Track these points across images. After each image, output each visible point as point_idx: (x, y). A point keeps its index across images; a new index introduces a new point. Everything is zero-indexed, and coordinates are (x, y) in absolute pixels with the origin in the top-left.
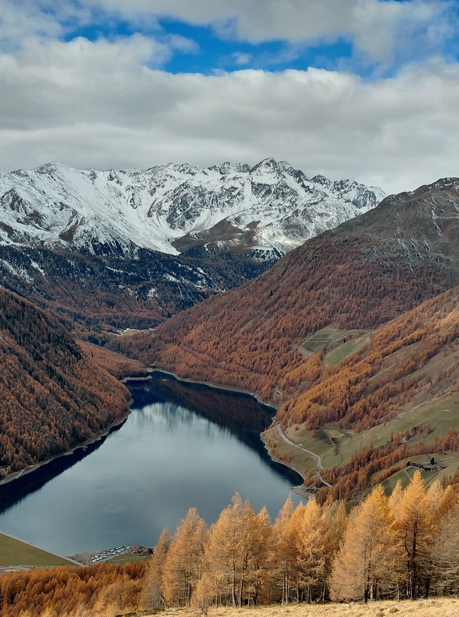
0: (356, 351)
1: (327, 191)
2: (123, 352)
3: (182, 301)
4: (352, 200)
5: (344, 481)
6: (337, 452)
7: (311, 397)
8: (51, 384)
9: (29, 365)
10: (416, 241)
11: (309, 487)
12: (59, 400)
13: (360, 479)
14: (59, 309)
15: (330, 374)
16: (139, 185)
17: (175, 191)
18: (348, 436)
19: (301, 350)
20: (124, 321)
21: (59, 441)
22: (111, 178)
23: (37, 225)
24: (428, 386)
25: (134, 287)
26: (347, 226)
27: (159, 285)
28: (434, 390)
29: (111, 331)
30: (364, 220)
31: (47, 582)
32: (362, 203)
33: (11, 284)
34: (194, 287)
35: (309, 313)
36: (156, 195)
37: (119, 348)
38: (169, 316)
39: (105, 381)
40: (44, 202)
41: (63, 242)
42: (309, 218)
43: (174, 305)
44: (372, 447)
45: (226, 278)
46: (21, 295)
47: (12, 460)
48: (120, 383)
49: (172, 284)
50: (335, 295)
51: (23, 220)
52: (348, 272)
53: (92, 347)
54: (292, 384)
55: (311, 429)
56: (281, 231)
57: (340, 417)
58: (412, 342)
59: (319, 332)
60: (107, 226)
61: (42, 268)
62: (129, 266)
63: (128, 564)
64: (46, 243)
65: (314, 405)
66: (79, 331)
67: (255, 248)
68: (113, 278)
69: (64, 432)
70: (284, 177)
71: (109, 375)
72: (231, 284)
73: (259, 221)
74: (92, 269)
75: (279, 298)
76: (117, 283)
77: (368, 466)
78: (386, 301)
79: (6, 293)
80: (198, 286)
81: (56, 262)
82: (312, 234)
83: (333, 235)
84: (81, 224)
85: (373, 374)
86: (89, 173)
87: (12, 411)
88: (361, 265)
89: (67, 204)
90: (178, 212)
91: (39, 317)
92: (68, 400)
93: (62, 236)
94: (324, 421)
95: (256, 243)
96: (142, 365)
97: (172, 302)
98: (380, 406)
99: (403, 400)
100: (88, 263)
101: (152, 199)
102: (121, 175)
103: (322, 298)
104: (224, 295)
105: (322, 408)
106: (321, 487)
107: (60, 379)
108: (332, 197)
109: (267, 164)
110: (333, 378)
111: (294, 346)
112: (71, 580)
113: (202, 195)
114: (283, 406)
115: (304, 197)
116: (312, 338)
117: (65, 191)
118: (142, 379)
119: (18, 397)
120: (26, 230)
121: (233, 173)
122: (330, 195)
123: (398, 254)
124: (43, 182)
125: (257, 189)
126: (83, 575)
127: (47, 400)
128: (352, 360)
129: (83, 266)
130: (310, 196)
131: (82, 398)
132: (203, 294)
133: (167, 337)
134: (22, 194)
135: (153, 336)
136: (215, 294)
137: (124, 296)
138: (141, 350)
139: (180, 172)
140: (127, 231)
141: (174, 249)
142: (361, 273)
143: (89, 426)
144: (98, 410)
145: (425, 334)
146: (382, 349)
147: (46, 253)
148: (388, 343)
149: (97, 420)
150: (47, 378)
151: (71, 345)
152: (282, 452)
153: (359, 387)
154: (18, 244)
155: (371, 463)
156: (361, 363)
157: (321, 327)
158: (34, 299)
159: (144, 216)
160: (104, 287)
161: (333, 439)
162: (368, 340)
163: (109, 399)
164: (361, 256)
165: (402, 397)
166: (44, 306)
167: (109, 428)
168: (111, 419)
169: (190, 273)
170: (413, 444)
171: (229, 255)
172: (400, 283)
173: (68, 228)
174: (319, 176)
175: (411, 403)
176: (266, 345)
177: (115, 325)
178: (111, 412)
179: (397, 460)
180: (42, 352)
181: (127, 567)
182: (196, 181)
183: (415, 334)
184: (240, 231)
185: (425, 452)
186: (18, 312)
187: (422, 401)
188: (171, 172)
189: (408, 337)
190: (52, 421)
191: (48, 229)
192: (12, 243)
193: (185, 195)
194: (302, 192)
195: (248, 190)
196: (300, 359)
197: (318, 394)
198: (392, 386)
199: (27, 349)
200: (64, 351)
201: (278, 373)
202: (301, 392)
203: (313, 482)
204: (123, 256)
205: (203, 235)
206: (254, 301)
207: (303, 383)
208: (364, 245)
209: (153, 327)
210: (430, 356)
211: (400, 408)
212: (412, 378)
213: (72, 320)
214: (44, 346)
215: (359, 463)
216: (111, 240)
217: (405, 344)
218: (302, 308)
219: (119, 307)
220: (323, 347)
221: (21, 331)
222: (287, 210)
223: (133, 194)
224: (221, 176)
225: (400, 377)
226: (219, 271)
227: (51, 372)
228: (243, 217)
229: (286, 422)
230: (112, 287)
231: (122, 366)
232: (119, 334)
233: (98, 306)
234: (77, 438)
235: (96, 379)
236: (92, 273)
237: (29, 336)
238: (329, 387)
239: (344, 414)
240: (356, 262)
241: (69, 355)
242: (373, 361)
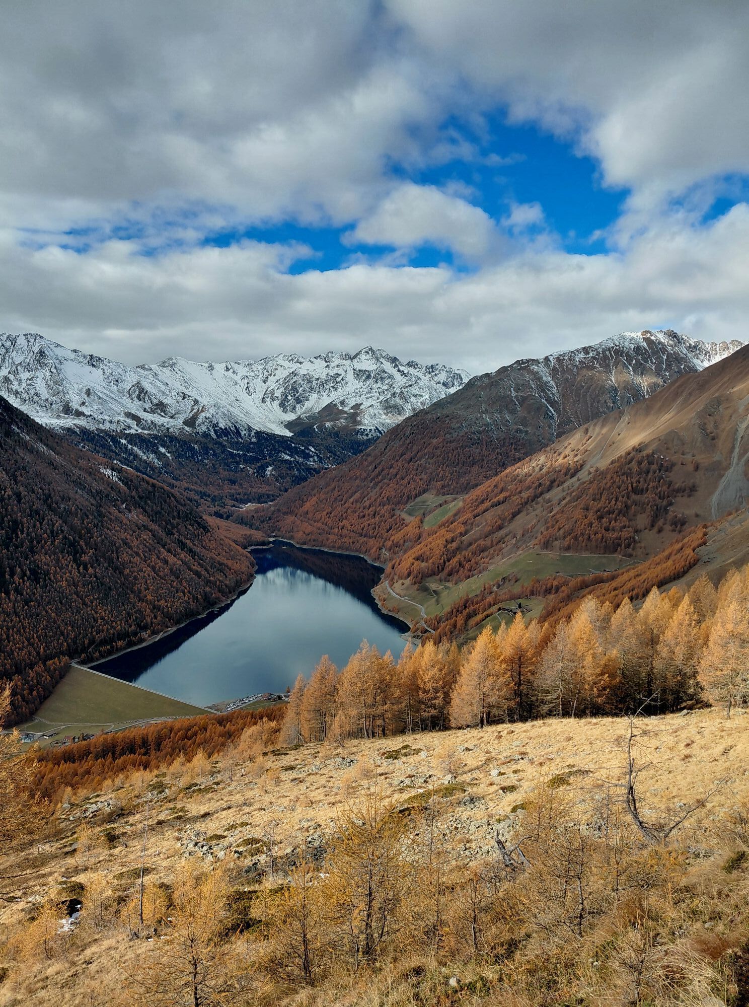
0: (451, 514)
1: (420, 375)
2: (246, 525)
3: (297, 476)
4: (442, 382)
5: (445, 626)
6: (438, 602)
7: (414, 556)
8: (182, 556)
9: (162, 539)
10: (498, 416)
11: (415, 634)
12: (191, 570)
13: (459, 625)
14: (186, 489)
15: (429, 535)
16: (253, 374)
17: (285, 379)
18: (447, 588)
19: (404, 515)
20: (246, 497)
21: (193, 605)
22: (228, 370)
23: (162, 414)
24: (514, 541)
25: (253, 466)
26: (439, 405)
27: (275, 463)
28: (519, 544)
29: (234, 506)
30: (454, 399)
31: (190, 730)
32: (450, 384)
33: (141, 468)
34: (306, 464)
35: (409, 483)
36: (268, 383)
37: (242, 521)
38: (286, 491)
39: (231, 550)
40: (167, 392)
41: (187, 428)
42: (405, 399)
43: (290, 481)
44: (468, 596)
45: (335, 455)
46: (151, 477)
47: (152, 624)
48: (245, 552)
49: (287, 461)
50: (431, 466)
51: (149, 410)
52: (441, 445)
53: (218, 521)
54: (397, 545)
55: (415, 583)
56: (381, 412)
57: (439, 572)
58: (499, 503)
59: (418, 499)
60: (226, 412)
61: (168, 452)
62: (248, 447)
63: (260, 710)
64: (171, 430)
65: (416, 563)
66: (206, 507)
67: (359, 427)
68: (234, 458)
69: (197, 597)
70: (382, 363)
71: (235, 545)
72: (340, 461)
73: (362, 404)
74: (214, 451)
75: (383, 470)
76: (238, 463)
77: (465, 613)
78: (475, 469)
79: (138, 476)
80: (311, 463)
81: (181, 446)
82: (408, 413)
83: (427, 413)
84: (202, 411)
85: (466, 533)
86: (207, 365)
87: (148, 581)
88: (452, 439)
89: (189, 393)
90: (289, 398)
91: (169, 496)
92: (199, 569)
93: (186, 423)
94: (426, 577)
95: (360, 423)
96: (264, 535)
97: (288, 478)
98: (473, 560)
99: (493, 554)
100: (210, 446)
101: (265, 387)
102: (236, 366)
103: (420, 469)
104: (334, 469)
105: (424, 564)
106: (425, 633)
107: (191, 551)
108: (425, 379)
109: (366, 352)
110: (431, 538)
111: (397, 512)
112: (210, 726)
113: (310, 382)
114: (390, 565)
115: (400, 381)
116: (412, 504)
117: (186, 382)
118: (264, 547)
119: (153, 568)
120: (153, 419)
121: (336, 361)
122: (423, 377)
123: (484, 427)
124: (166, 374)
125: (358, 375)
126: (221, 721)
127: (180, 570)
128: (448, 521)
129: (206, 450)
130: (405, 380)
131: (211, 567)
132: (315, 470)
133: (285, 509)
134: (148, 387)
135: (272, 508)
136: (326, 469)
137: (244, 475)
138: (263, 522)
139: (289, 361)
140: (244, 416)
141: (287, 431)
142: (454, 445)
143: (219, 591)
144: (226, 577)
145: (510, 496)
146: (473, 511)
147: (172, 438)
148: (478, 506)
149: (226, 585)
150: (179, 551)
151: (199, 520)
152: (390, 605)
153: (454, 545)
154: (146, 432)
155: (467, 610)
156: (456, 524)
157: (420, 494)
158: (164, 481)
159: (258, 402)
160: (226, 467)
161: (434, 591)
162: (461, 504)
163: (236, 566)
164: (452, 431)
165: (492, 552)
166: (172, 486)
167: (237, 592)
168: (238, 583)
169: (303, 451)
170: (504, 591)
171: (337, 434)
172: (486, 453)
173: (191, 415)
174: (412, 362)
175: (500, 557)
176: (373, 513)
177: (237, 501)
178: (238, 578)
179: (490, 606)
180: (173, 527)
181: (260, 712)
182: (304, 369)
183: (501, 497)
184: (345, 413)
185: (513, 598)
186: (150, 492)
187: (510, 554)
188: (280, 362)
189: (495, 500)
190: (186, 588)
191: (172, 417)
192: (140, 431)
193: (294, 382)
194: (398, 376)
195: (350, 376)
196: (403, 524)
197: (420, 553)
198: (484, 542)
199: (159, 526)
200: (193, 526)
201: (384, 537)
202: (405, 552)
203: (418, 629)
204: (242, 439)
205: (313, 417)
206: (361, 475)
207: (407, 544)
208: (454, 421)
209: (272, 501)
210: (514, 515)
211: (490, 561)
212: (500, 535)
213: (199, 497)
214: (175, 522)
215: (457, 610)
216: (231, 425)
217: (492, 506)
218: (402, 478)
219: (241, 485)
220: (422, 511)
221: (152, 510)
222: (386, 393)
223: (248, 383)
224: (326, 364)
225: (490, 535)
226: (329, 449)
227: (183, 546)
228: (347, 400)
229: (393, 579)
230: (233, 467)
231: (246, 537)
232: (241, 508)
233: (221, 484)
234: (209, 602)
235: (223, 549)
236: (215, 454)
237: (160, 513)
238: (429, 546)
239: (443, 569)
240: (448, 436)
241: (197, 529)
242: (466, 522)
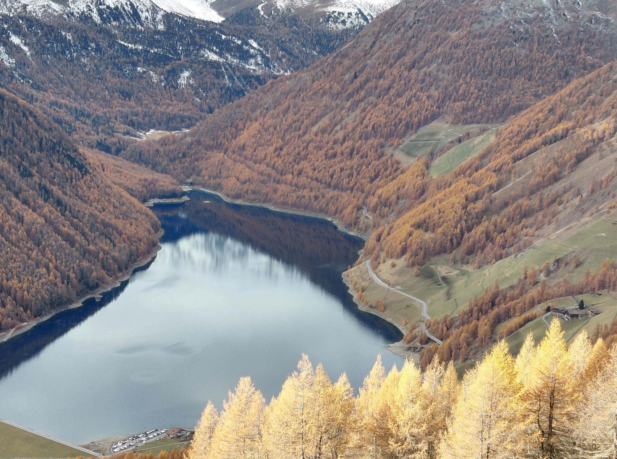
0: (475, 154)
2: (147, 164)
3: (229, 89)
5: (459, 334)
6: (449, 295)
7: (414, 221)
8: (46, 210)
9: (14, 183)
11: (411, 344)
12: (58, 232)
13: (481, 332)
14: (55, 103)
15: (439, 188)
18: (464, 273)
19: (399, 156)
20: (147, 119)
21: (62, 288)
24: (576, 201)
25: (159, 70)
27: (195, 66)
28: (585, 207)
29: (128, 133)
34: (244, 68)
35: (409, 103)
37: (140, 158)
38: (211, 111)
39: (123, 204)
41: (55, 6)
43: (216, 95)
44: (497, 287)
45: (291, 54)
48: (144, 207)
50: (446, 75)
52: (464, 42)
53: (103, 157)
54: (386, 203)
55: (413, 265)
57: (452, 248)
58: (555, 139)
59: (424, 130)
61: (25, 44)
63: (163, 453)
64: (29, 8)
65: (417, 233)
66: (83, 134)
67: (330, 9)
68: (128, 56)
69: (68, 276)
71: (128, 196)
72: (298, 64)
74: (97, 45)
75: (367, 81)
76: (135, 65)
77: (492, 314)
78: (519, 82)
80: (251, 66)
81: (46, 35)
85: (499, 186)
88: (482, 31)
91: (24, 115)
92: (72, 232)
94: (431, 254)
95: (332, 2)
96: (174, 181)
97: (214, 91)
98: (509, 231)
99: (542, 222)
100: (91, 35)
103: (428, 79)
104: (289, 78)
105: (428, 236)
106: (426, 343)
107: (59, 203)
110: (442, 193)
111: (389, 151)
114: (374, 235)
118: (175, 201)
123: (536, 13)
127: (41, 232)
128: (470, 167)
129: (84, 41)
131: (91, 230)
132: (257, 78)
133: (208, 141)
135: (189, 139)
136: (276, 77)
137: (144, 84)
138: (172, 160)
141: (215, 13)
142: (484, 41)
143: (103, 267)
144: (114, 245)
145: (574, 128)
146: (513, 150)
147: (31, 21)
148: (520, 142)
149: (114, 259)
150: (40, 202)
151: (73, 155)
152: (372, 297)
155: (496, 309)
156: (482, 171)
157: (426, 121)
158: (17, 90)
160: (116, 71)
161: (444, 278)
162: (493, 139)
163: (130, 230)
164: (483, 18)
165: (540, 218)
166: (31, 99)
167: (131, 270)
168: (133, 257)
169: (239, 47)
170: (556, 281)
171: (294, 20)
172: (538, 56)
175: (553, 226)
176: (348, 150)
177: (133, 126)
178: (133, 248)
179: (532, 304)
180: (32, 164)
181: (162, 457)
183: (560, 128)
185: (571, 292)
187: (568, 223)
189: (549, 133)
190: (51, 261)
196: (397, 169)
197: (423, 216)
198: (527, 202)
199: (10, 161)
200: (63, 163)
201: (366, 189)
202: (400, 214)
203: (415, 337)
204: (142, 25)
206: (331, 88)
207: (401, 202)
208: (488, 2)
209: (188, 127)
210: (580, 159)
211: (537, 233)
212: (554, 191)
213: (73, 118)
214: (34, 156)
215: (479, 310)
217: (545, 143)
218: (399, 95)
219: (139, 100)
220: (429, 149)
225: (538, 189)
226: (280, 44)
227: (47, 194)
229: (378, 257)
230: (127, 69)
231: (147, 184)
232: (139, 137)
233: (108, 97)
234: (87, 284)
235: (109, 201)
236: (98, 49)
237: (12, 142)
238: (438, 206)
239: (459, 244)
240: (476, 26)
241: (69, 168)
242: (500, 169)
